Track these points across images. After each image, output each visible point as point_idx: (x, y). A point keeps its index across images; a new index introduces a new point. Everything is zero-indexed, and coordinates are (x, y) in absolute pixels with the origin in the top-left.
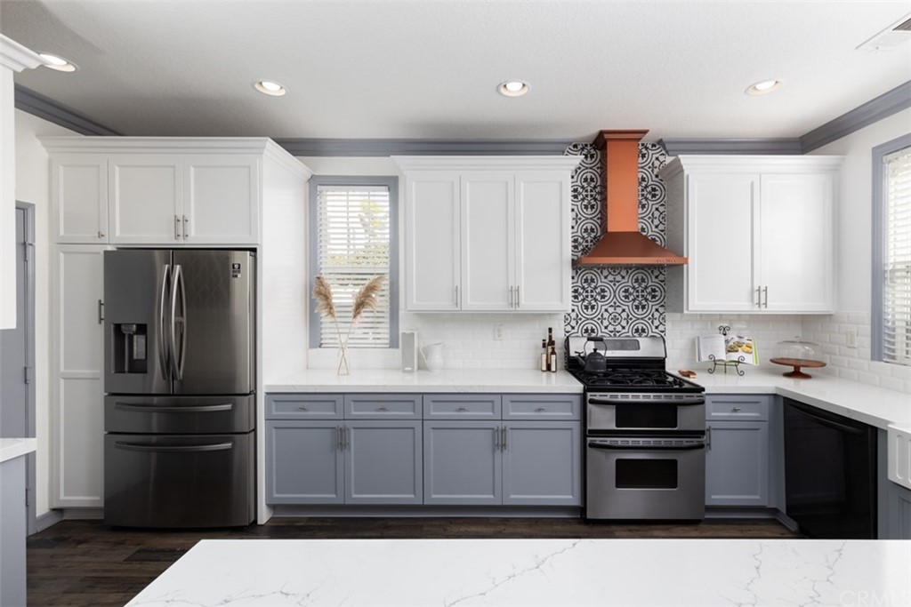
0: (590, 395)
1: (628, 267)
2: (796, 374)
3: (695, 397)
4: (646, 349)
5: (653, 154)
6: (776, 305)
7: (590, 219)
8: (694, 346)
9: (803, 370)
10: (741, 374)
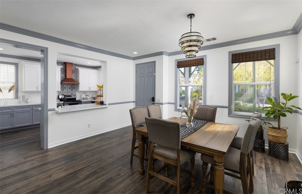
0: (65, 103)
1: (70, 84)
2: (94, 99)
3: (81, 102)
4: (73, 97)
5: (74, 66)
6: (92, 90)
7: (64, 76)
8: (81, 96)
9: (95, 98)
10: (87, 99)
